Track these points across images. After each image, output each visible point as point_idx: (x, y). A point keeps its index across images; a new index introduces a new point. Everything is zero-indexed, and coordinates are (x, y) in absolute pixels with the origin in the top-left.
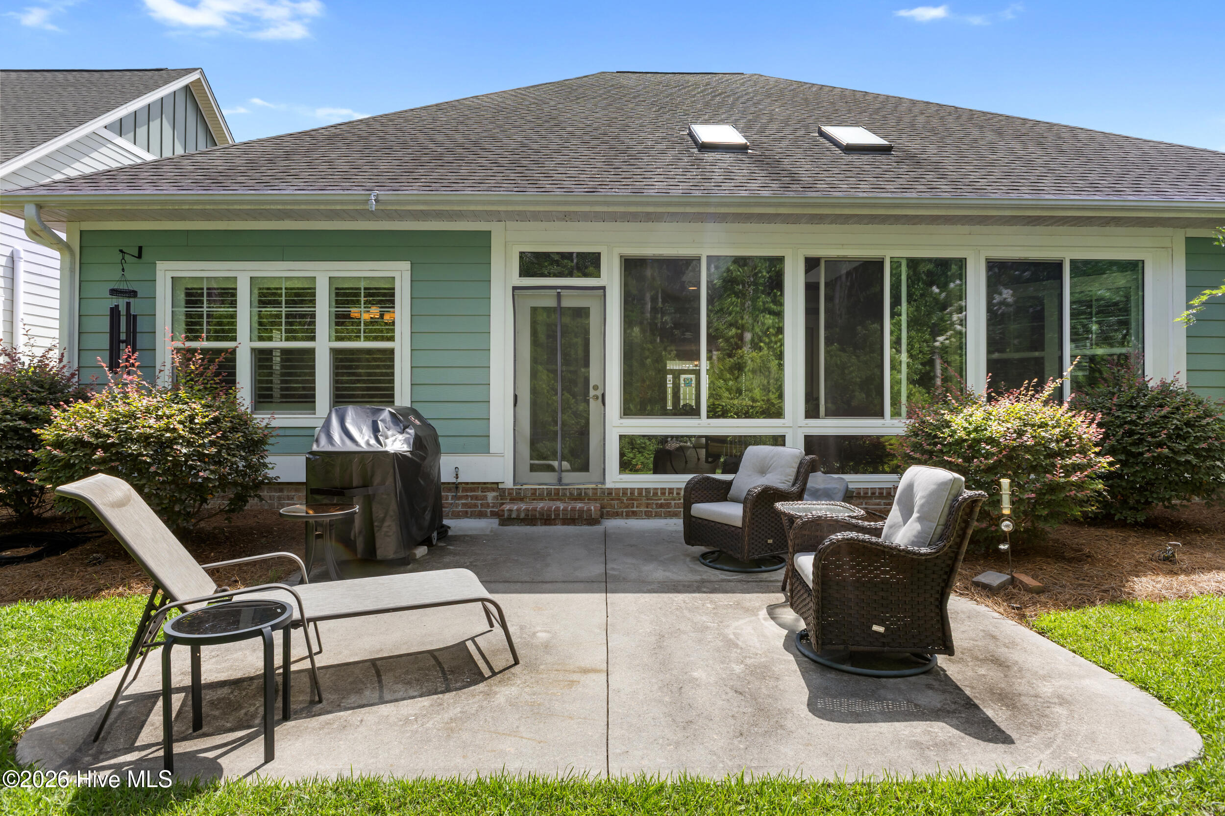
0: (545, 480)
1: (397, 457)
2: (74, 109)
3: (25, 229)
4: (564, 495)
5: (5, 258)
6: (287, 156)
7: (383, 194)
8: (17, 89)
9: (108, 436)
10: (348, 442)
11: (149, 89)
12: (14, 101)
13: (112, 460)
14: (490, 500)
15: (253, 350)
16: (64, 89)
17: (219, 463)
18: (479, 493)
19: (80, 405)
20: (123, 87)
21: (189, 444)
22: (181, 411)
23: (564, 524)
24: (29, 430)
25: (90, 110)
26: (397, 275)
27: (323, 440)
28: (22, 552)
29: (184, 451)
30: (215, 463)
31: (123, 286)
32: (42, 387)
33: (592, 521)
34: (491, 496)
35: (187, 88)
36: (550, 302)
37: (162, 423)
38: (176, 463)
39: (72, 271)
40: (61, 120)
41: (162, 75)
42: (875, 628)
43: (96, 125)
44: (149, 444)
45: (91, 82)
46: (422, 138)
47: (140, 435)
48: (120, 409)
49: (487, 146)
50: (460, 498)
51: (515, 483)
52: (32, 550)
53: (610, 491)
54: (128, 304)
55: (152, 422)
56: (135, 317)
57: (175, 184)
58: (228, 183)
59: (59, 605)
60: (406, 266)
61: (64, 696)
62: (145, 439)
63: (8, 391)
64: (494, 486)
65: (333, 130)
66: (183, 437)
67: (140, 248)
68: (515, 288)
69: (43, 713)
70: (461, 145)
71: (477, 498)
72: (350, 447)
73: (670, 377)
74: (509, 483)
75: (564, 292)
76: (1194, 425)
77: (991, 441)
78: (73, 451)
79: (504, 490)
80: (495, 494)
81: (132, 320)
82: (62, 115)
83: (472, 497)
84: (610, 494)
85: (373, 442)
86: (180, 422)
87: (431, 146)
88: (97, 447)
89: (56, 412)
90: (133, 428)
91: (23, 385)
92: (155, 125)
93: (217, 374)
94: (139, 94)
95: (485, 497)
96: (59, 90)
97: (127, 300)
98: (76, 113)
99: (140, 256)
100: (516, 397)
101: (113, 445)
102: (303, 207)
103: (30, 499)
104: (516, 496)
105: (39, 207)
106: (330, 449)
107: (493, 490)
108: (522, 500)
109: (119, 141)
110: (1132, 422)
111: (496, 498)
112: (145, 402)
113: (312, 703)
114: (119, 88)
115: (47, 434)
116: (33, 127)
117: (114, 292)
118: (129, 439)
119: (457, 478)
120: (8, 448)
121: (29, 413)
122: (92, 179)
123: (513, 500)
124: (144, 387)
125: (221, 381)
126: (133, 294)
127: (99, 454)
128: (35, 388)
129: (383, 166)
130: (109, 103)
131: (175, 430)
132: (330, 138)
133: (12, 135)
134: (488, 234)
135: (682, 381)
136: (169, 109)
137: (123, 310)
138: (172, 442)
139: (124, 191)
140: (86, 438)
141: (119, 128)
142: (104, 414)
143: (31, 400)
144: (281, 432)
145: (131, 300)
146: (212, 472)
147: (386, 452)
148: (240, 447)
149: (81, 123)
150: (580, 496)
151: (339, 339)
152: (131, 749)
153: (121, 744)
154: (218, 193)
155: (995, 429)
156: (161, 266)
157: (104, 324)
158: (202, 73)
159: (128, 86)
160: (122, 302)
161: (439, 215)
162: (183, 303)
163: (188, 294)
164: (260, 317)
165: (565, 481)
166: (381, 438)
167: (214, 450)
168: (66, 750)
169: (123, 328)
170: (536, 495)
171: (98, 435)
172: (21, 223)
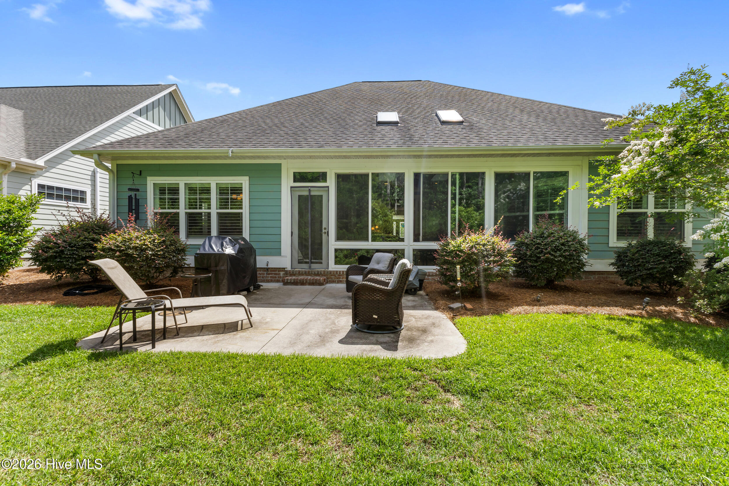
0: (304, 267)
1: (229, 256)
2: (120, 105)
3: (95, 163)
4: (312, 273)
5: (91, 172)
6: (202, 131)
7: (235, 149)
8: (96, 95)
9: (121, 247)
10: (211, 250)
11: (153, 95)
12: (94, 101)
13: (123, 256)
14: (281, 275)
15: (186, 213)
16: (116, 95)
17: (164, 258)
18: (277, 272)
19: (112, 235)
20: (142, 94)
21: (153, 250)
22: (150, 238)
23: (309, 285)
24: (93, 244)
25: (127, 105)
26: (243, 182)
27: (202, 249)
28: (92, 291)
29: (150, 253)
30: (163, 258)
31: (134, 187)
32: (100, 228)
33: (321, 284)
34: (282, 273)
35: (170, 93)
36: (306, 193)
37: (142, 242)
38: (147, 257)
39: (114, 181)
40: (114, 110)
41: (159, 88)
42: (374, 316)
43: (130, 112)
44: (137, 250)
45: (128, 91)
46: (261, 121)
47: (133, 247)
48: (127, 237)
49: (287, 125)
50: (269, 274)
51: (292, 268)
52: (96, 291)
53: (331, 272)
54: (136, 195)
55: (138, 242)
56: (138, 199)
57: (153, 145)
58: (175, 144)
59: (101, 308)
60: (247, 178)
61: (95, 333)
62: (135, 248)
63: (87, 229)
64: (283, 269)
65: (225, 117)
66: (150, 248)
67: (141, 171)
68: (291, 187)
69: (87, 336)
70: (276, 125)
71: (276, 274)
72: (211, 252)
73: (395, 223)
74: (289, 268)
75: (312, 189)
76: (565, 245)
77: (461, 251)
78: (108, 252)
79: (287, 271)
80: (283, 272)
81: (137, 201)
82: (115, 108)
83: (274, 274)
84: (331, 273)
85: (220, 250)
86: (149, 242)
87: (263, 125)
88: (117, 251)
89: (103, 238)
90: (131, 244)
91: (93, 227)
92: (156, 110)
93: (167, 223)
94: (148, 97)
95: (280, 274)
96: (114, 95)
97: (135, 193)
98: (120, 107)
99: (140, 175)
100: (292, 232)
101: (123, 250)
102: (204, 155)
103: (96, 272)
104: (292, 274)
105: (99, 155)
106: (204, 252)
107: (283, 271)
108: (294, 275)
109: (139, 118)
110: (538, 244)
111: (284, 274)
112: (136, 234)
113: (176, 335)
114: (140, 94)
115: (99, 246)
116: (102, 114)
117: (130, 189)
118: (129, 248)
119: (267, 265)
120: (86, 251)
121: (94, 238)
122: (120, 143)
123: (291, 275)
124: (136, 228)
125: (168, 226)
126: (138, 190)
127: (118, 254)
128: (97, 228)
129: (240, 135)
130: (134, 102)
131: (147, 245)
132: (222, 122)
133: (93, 118)
134: (280, 165)
135: (400, 225)
136: (162, 103)
137: (133, 196)
138: (146, 249)
139: (133, 149)
140: (113, 248)
141: (140, 113)
142: (120, 239)
143: (96, 233)
144: (191, 247)
145: (137, 193)
146: (162, 261)
147: (225, 254)
148: (174, 252)
149: (123, 112)
150: (318, 274)
151: (220, 208)
152: (112, 345)
153: (110, 344)
154: (170, 150)
155: (465, 246)
156: (149, 179)
157: (126, 202)
158: (177, 86)
159: (143, 93)
160: (133, 194)
161: (259, 157)
162: (158, 194)
163: (160, 190)
164: (189, 199)
165: (312, 267)
166: (224, 249)
167: (162, 253)
168: (92, 345)
169: (134, 204)
170: (300, 273)
171: (118, 246)
172: (93, 161)
